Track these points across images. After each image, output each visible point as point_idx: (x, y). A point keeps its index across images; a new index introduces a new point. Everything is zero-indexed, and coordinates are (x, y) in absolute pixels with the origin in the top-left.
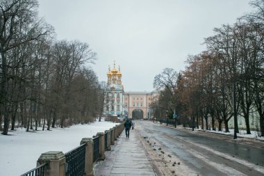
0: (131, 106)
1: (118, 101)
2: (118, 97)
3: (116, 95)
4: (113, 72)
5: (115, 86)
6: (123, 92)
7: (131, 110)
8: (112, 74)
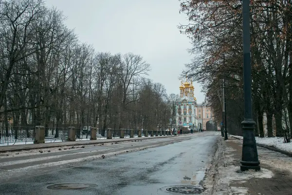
0: (204, 117)
1: (190, 113)
2: (190, 108)
3: (188, 107)
4: (185, 85)
5: (187, 98)
6: (195, 103)
7: (205, 122)
8: (184, 87)
